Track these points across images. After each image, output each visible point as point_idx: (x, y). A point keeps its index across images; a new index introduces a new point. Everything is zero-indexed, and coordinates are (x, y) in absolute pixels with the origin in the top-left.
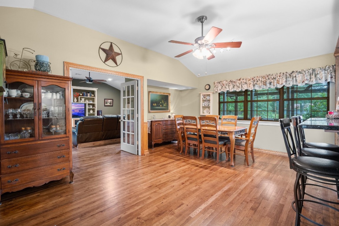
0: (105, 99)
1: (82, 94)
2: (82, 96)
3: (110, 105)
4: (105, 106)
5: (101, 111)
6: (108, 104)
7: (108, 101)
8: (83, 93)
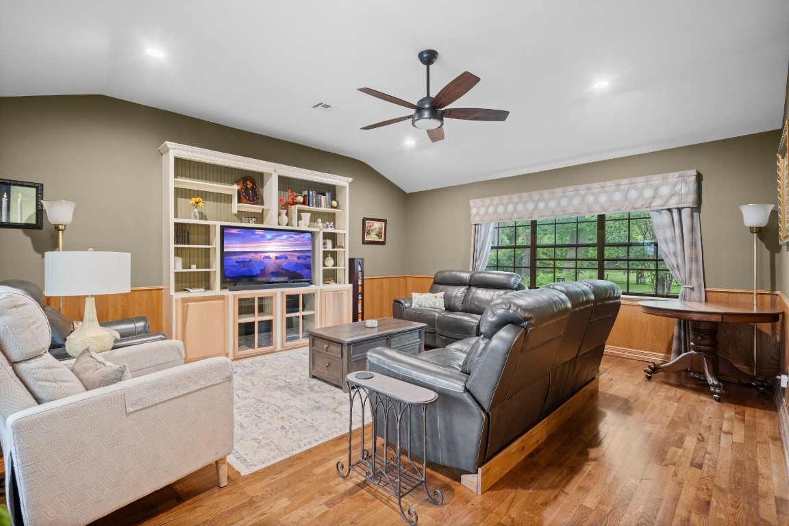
0: (364, 220)
1: (304, 197)
2: (304, 203)
3: (377, 239)
4: (365, 243)
5: (362, 260)
6: (373, 237)
7: (372, 225)
8: (305, 193)
